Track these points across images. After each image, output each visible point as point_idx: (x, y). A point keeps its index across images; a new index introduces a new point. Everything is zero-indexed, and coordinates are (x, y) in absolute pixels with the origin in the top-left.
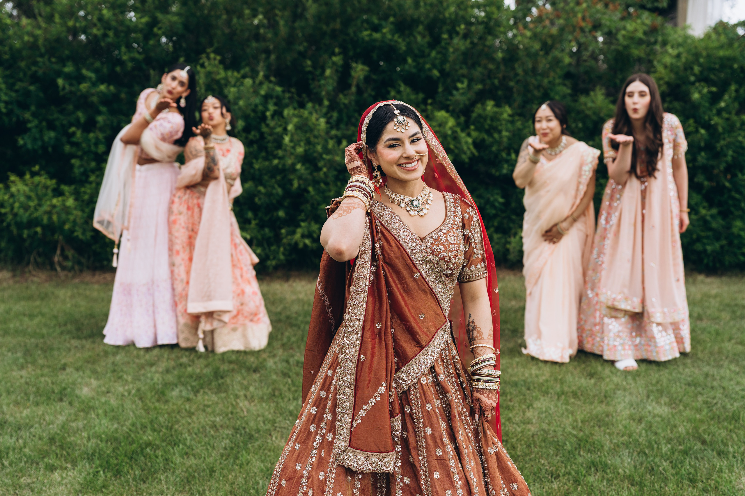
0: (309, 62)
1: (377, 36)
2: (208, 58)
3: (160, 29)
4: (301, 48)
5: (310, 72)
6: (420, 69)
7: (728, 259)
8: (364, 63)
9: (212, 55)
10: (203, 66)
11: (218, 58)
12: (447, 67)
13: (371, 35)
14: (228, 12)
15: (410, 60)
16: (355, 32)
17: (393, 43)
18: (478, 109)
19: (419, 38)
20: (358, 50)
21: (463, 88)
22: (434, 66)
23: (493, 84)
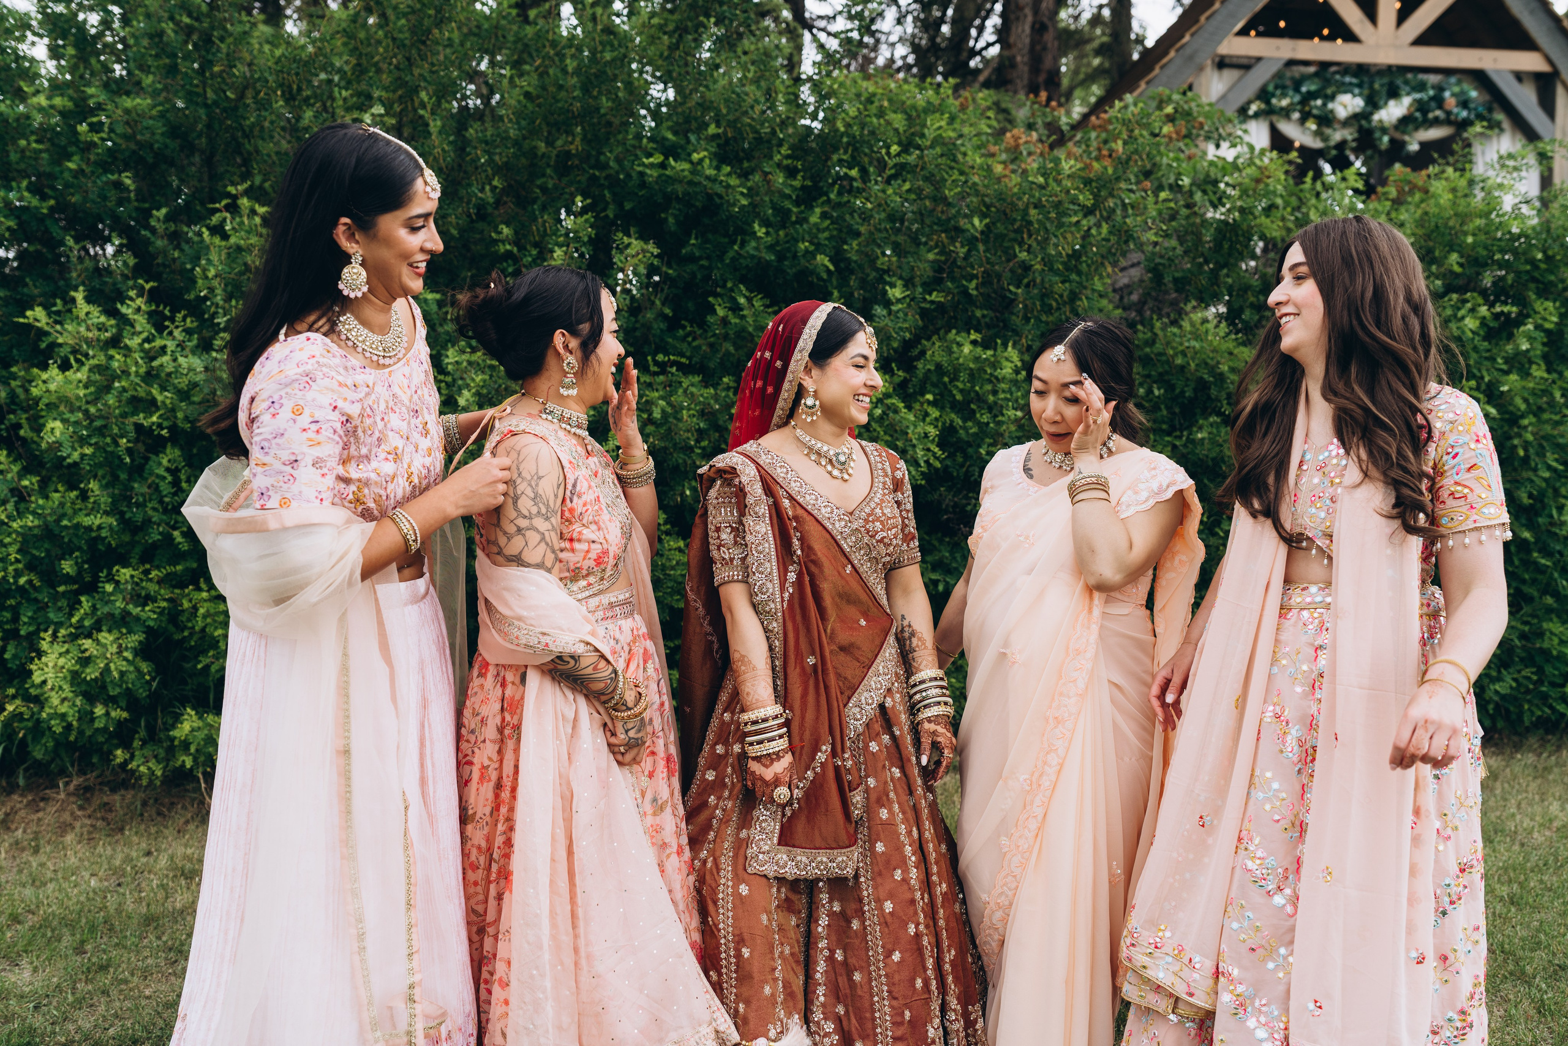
0: (506, 231)
1: (680, 167)
2: (233, 208)
3: (96, 128)
4: (488, 195)
5: (509, 255)
6: (784, 252)
7: (1531, 712)
8: (643, 237)
9: (244, 202)
10: (218, 230)
11: (262, 210)
12: (852, 249)
13: (663, 166)
14: (290, 97)
15: (761, 232)
16: (618, 160)
17: (719, 189)
18: (935, 352)
19: (780, 179)
20: (628, 206)
21: (899, 301)
22: (819, 248)
23: (965, 292)
